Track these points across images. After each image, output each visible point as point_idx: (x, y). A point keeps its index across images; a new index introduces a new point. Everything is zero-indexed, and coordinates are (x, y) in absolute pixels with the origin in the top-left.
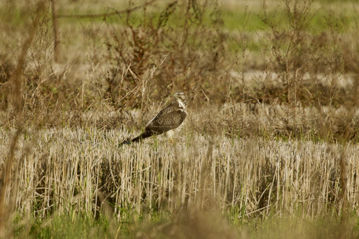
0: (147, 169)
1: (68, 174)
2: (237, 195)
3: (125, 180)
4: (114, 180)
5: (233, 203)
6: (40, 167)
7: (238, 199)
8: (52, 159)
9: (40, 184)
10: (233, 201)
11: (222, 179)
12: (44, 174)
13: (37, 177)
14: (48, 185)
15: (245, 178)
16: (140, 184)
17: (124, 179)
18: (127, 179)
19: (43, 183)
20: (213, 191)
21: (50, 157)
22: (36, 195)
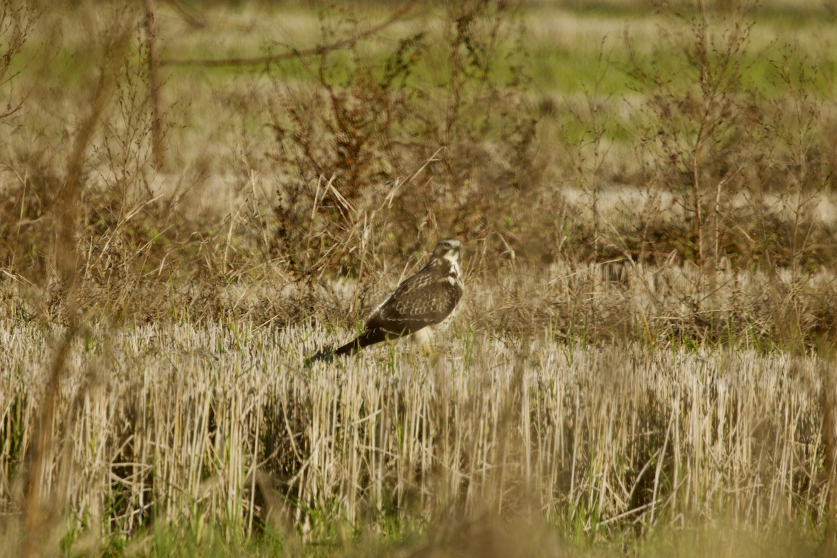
0: (372, 417)
1: (188, 431)
2: (581, 476)
3: (321, 445)
4: (293, 443)
5: (571, 497)
6: (122, 415)
7: (583, 486)
8: (148, 396)
9: (122, 454)
10: (572, 491)
11: (547, 442)
12: (131, 432)
13: (115, 438)
14: (140, 457)
15: (599, 438)
16: (355, 452)
17: (316, 441)
18: (325, 442)
19: (129, 451)
20: (525, 466)
21: (144, 392)
22: (113, 481)
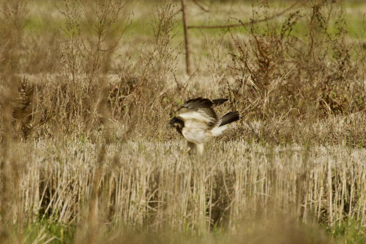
0: (262, 180)
1: (181, 187)
2: (354, 206)
3: (240, 192)
4: (227, 192)
5: (350, 214)
6: (153, 180)
7: (355, 210)
8: (164, 172)
9: (153, 197)
10: (350, 212)
11: (339, 190)
12: (157, 187)
13: (150, 190)
14: (161, 198)
15: (362, 188)
16: (255, 196)
17: (238, 191)
18: (242, 191)
19: (156, 196)
20: (329, 201)
21: (162, 170)
22: (149, 209)
